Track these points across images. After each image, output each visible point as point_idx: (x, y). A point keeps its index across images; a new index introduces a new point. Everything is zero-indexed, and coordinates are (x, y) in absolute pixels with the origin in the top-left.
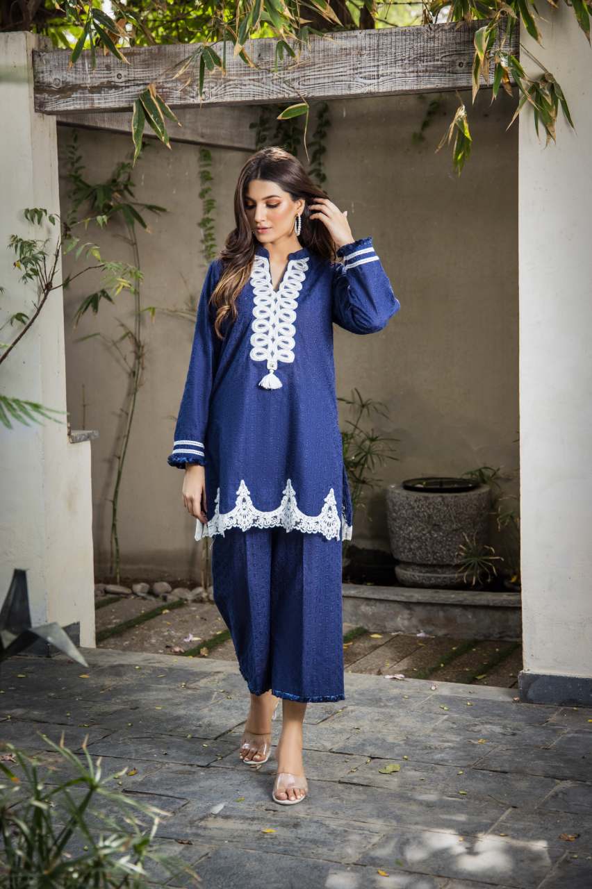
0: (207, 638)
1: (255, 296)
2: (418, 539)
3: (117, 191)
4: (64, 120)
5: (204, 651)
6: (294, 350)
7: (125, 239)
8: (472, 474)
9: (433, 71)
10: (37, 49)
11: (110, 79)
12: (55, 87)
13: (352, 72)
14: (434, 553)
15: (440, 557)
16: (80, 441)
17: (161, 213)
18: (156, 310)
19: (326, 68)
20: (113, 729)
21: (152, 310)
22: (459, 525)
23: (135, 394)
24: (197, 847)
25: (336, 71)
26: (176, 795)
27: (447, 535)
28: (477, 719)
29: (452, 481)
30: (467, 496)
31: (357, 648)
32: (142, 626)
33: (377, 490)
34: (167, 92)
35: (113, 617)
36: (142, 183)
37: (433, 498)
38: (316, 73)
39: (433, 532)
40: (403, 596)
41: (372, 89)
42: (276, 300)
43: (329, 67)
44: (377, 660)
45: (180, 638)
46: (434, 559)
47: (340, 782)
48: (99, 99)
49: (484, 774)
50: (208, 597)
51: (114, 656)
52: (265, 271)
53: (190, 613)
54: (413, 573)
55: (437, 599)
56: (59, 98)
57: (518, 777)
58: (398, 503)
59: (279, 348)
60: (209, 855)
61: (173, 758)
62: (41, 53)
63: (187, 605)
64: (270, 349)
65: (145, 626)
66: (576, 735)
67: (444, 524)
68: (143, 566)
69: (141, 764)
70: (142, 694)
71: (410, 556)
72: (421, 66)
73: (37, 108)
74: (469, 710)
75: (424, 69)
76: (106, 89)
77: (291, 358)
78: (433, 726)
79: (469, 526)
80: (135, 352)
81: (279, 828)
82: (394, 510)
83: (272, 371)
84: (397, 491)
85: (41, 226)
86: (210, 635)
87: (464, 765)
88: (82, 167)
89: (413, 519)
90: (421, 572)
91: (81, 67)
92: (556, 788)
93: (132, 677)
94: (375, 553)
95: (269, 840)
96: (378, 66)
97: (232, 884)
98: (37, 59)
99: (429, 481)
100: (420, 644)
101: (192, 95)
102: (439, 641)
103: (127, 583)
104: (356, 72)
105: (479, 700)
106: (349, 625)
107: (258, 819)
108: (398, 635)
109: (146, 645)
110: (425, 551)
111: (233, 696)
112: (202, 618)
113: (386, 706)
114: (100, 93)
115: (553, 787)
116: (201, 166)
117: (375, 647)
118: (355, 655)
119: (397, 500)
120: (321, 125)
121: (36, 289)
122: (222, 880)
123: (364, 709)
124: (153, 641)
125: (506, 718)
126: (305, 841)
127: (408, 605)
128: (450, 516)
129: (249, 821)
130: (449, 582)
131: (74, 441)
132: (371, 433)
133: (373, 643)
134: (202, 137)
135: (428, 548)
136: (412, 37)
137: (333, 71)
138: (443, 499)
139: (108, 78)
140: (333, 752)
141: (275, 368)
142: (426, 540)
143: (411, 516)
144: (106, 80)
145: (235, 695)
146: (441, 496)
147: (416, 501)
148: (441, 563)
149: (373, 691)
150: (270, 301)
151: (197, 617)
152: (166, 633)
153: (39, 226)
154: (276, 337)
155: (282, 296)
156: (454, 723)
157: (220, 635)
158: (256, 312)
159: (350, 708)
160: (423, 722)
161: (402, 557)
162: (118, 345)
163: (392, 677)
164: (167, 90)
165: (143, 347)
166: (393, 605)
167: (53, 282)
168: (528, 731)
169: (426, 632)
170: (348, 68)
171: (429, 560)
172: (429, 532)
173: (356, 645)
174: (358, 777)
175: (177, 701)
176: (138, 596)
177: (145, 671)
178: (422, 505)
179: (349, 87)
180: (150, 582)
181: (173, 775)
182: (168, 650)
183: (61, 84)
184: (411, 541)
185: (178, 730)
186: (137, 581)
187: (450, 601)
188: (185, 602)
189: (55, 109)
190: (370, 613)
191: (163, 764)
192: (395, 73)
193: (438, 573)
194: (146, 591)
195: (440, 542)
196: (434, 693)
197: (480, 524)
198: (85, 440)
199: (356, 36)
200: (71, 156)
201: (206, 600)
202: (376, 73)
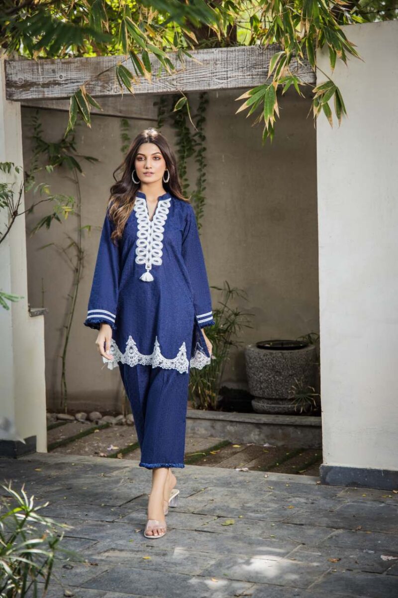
0: (123, 448)
1: (139, 224)
2: (266, 381)
3: (65, 147)
4: (26, 104)
5: (120, 455)
6: (162, 258)
7: (71, 180)
8: (304, 337)
9: (262, 75)
10: (8, 59)
11: (55, 79)
12: (19, 84)
13: (210, 75)
14: (277, 391)
15: (281, 393)
16: (36, 315)
17: (95, 162)
18: (92, 228)
19: (194, 72)
20: (54, 501)
21: (88, 227)
22: (294, 372)
23: (78, 285)
24: (102, 567)
25: (200, 74)
26: (91, 538)
27: (286, 378)
28: (291, 494)
29: (289, 342)
30: (298, 352)
31: (223, 453)
32: (80, 440)
33: (240, 349)
34: (91, 87)
35: (61, 434)
36: (82, 142)
37: (276, 353)
38: (188, 76)
39: (276, 377)
40: (254, 419)
41: (224, 86)
42: (151, 227)
43: (196, 72)
44: (235, 461)
45: (105, 448)
46: (277, 395)
47: (196, 530)
48: (48, 92)
49: (289, 526)
50: (126, 421)
51: (59, 457)
52: (144, 207)
53: (113, 432)
54: (263, 405)
55: (277, 421)
56: (22, 91)
57: (309, 527)
58: (253, 357)
59: (153, 256)
60: (108, 571)
61: (91, 517)
62: (10, 62)
63: (112, 427)
64: (147, 257)
65: (82, 440)
66: (352, 504)
67: (283, 371)
68: (83, 402)
69: (70, 521)
70: (75, 480)
71: (261, 393)
72: (254, 72)
73: (8, 97)
74: (286, 489)
75: (256, 73)
76: (52, 85)
77: (160, 263)
78: (261, 498)
79: (300, 373)
80: (78, 256)
81: (153, 556)
82: (250, 362)
83: (148, 271)
84: (252, 349)
85: (10, 174)
86: (125, 446)
87: (277, 521)
88: (42, 131)
89: (263, 368)
90: (268, 404)
91: (36, 70)
92: (333, 534)
93: (69, 470)
94: (239, 392)
95: (146, 563)
96: (227, 71)
97: (120, 586)
98: (8, 66)
99: (274, 342)
100: (266, 451)
101: (108, 89)
102: (278, 449)
103: (72, 412)
104: (213, 75)
105: (294, 483)
106: (219, 439)
107: (141, 551)
108: (251, 446)
109: (82, 452)
110: (271, 389)
111: (134, 481)
112: (121, 435)
113: (233, 487)
114: (49, 88)
115: (330, 533)
116: (122, 130)
117: (235, 453)
118: (221, 458)
119: (252, 355)
120: (202, 103)
121: (7, 215)
122: (114, 584)
123: (219, 489)
124: (87, 449)
125: (309, 494)
126: (169, 563)
127: (258, 425)
128: (287, 366)
129: (136, 553)
130: (287, 411)
131: (33, 315)
132: (235, 310)
133: (234, 450)
134: (120, 112)
135: (273, 387)
136: (248, 53)
137: (199, 74)
138: (283, 354)
139: (54, 78)
140: (194, 514)
141: (150, 268)
142: (271, 382)
143: (261, 366)
144: (52, 79)
145: (136, 480)
146: (281, 352)
147: (264, 356)
148: (282, 398)
149: (227, 478)
150: (148, 227)
151: (118, 434)
152: (96, 445)
153: (9, 174)
154: (151, 249)
155: (155, 224)
156: (275, 497)
157: (132, 445)
158: (139, 234)
159: (209, 488)
160: (256, 496)
161: (256, 393)
162: (66, 251)
163: (240, 469)
164: (92, 86)
165: (83, 253)
166: (249, 426)
167: (18, 210)
168: (323, 501)
169: (270, 444)
170: (208, 72)
171: (274, 396)
172: (274, 377)
173: (222, 452)
174: (207, 527)
175: (97, 484)
176: (79, 421)
177: (78, 467)
178: (269, 358)
179: (209, 85)
180: (88, 412)
181: (90, 527)
182: (97, 455)
183: (23, 82)
184: (261, 383)
185: (96, 501)
186: (79, 412)
187: (286, 423)
188: (110, 425)
189: (20, 98)
190: (233, 431)
191: (84, 520)
192: (238, 76)
193: (280, 404)
194: (85, 418)
195: (281, 384)
196: (266, 479)
197: (307, 371)
198: (40, 314)
199: (213, 52)
200: (34, 123)
201: (125, 423)
202: (226, 76)
